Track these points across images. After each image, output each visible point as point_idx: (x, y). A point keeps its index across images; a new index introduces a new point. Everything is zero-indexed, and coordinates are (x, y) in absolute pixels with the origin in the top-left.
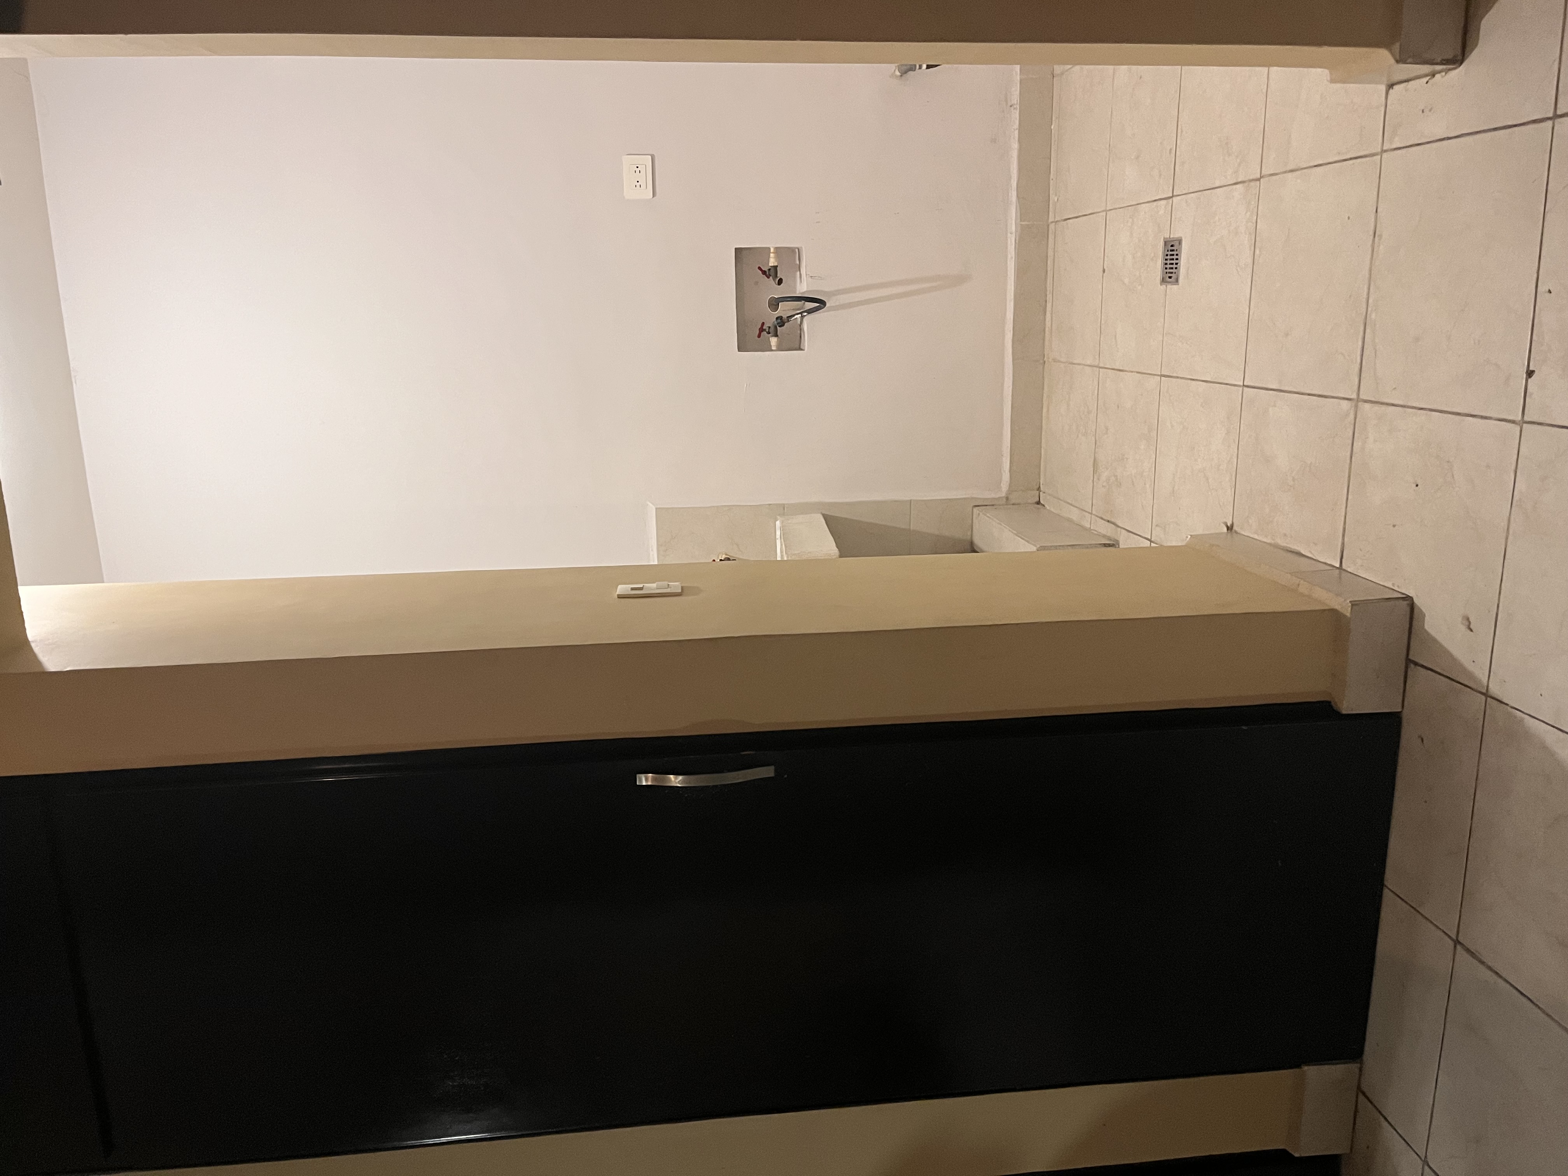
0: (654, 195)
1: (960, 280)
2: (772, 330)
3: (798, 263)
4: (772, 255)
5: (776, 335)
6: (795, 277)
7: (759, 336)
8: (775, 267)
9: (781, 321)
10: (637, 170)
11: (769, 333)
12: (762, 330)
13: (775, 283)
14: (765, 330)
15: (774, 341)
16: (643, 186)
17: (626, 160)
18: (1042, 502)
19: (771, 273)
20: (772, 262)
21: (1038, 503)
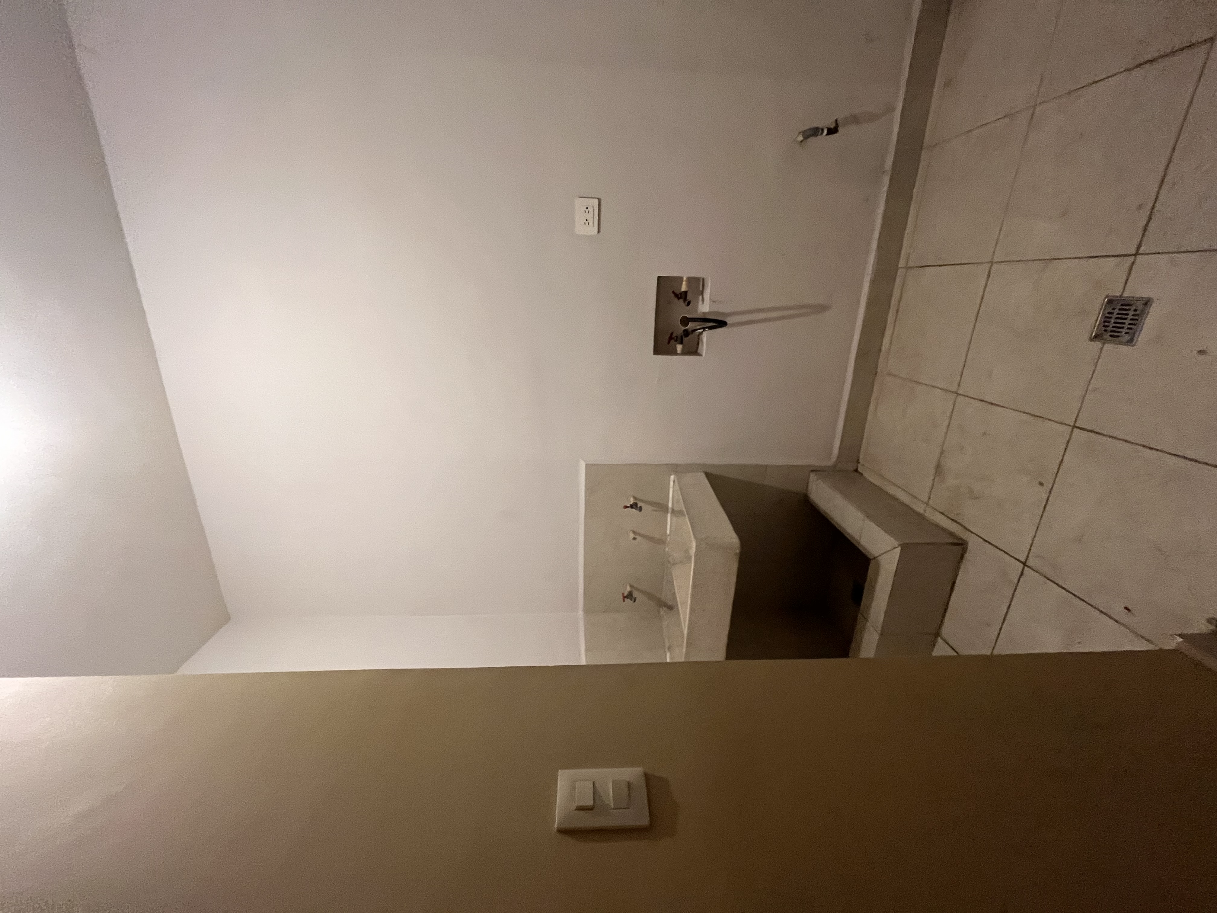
0: (599, 231)
1: (822, 308)
2: (679, 339)
3: (701, 289)
4: (684, 283)
5: (681, 343)
6: (698, 300)
7: (669, 342)
8: (686, 293)
9: (686, 333)
10: (587, 211)
11: (676, 341)
12: (671, 338)
13: (685, 305)
14: (673, 339)
15: (679, 348)
16: (591, 224)
17: (578, 202)
18: (859, 470)
19: (683, 296)
20: (684, 288)
21: (856, 470)
